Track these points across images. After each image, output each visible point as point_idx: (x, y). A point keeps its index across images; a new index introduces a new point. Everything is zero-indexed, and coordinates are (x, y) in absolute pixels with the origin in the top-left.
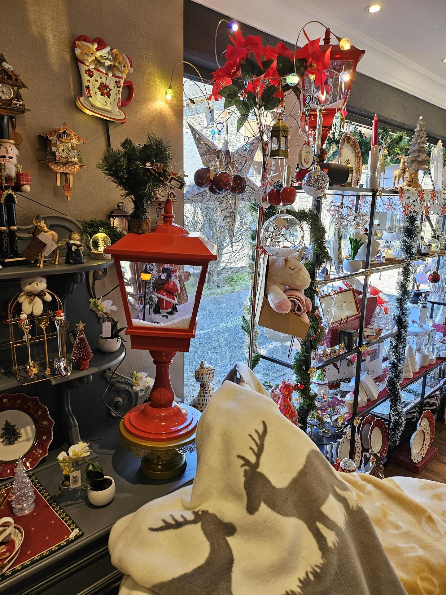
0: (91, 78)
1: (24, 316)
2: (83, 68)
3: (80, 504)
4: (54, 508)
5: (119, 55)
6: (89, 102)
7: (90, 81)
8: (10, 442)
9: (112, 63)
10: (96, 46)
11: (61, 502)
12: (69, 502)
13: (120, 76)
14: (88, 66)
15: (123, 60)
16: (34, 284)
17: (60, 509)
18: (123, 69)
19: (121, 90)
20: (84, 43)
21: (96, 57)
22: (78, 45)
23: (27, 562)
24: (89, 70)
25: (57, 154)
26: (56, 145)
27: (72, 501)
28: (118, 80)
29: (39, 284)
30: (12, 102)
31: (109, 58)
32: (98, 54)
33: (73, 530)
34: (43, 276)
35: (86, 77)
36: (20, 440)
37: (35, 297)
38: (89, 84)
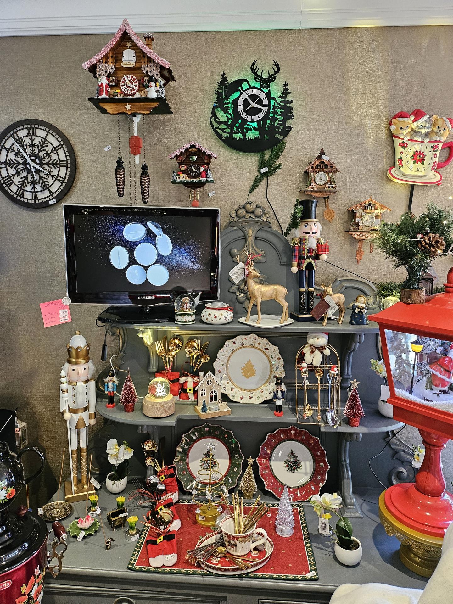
0: (404, 149)
1: (304, 365)
2: (397, 141)
3: (329, 552)
4: (306, 543)
5: (439, 119)
6: (400, 172)
7: (402, 152)
8: (292, 470)
9: (430, 130)
10: (412, 118)
11: (314, 542)
12: (320, 546)
13: (438, 139)
14: (403, 139)
15: (443, 124)
16: (316, 339)
17: (311, 547)
18: (442, 132)
19: (438, 153)
20: (400, 119)
21: (412, 129)
22: (394, 123)
23: (267, 575)
24: (403, 143)
25: (360, 224)
26: (360, 216)
27: (324, 546)
28: (435, 144)
29: (320, 339)
30: (326, 186)
31: (427, 125)
32: (414, 125)
33: (312, 570)
34: (326, 333)
35: (399, 149)
36: (299, 470)
37: (316, 350)
38: (402, 156)
